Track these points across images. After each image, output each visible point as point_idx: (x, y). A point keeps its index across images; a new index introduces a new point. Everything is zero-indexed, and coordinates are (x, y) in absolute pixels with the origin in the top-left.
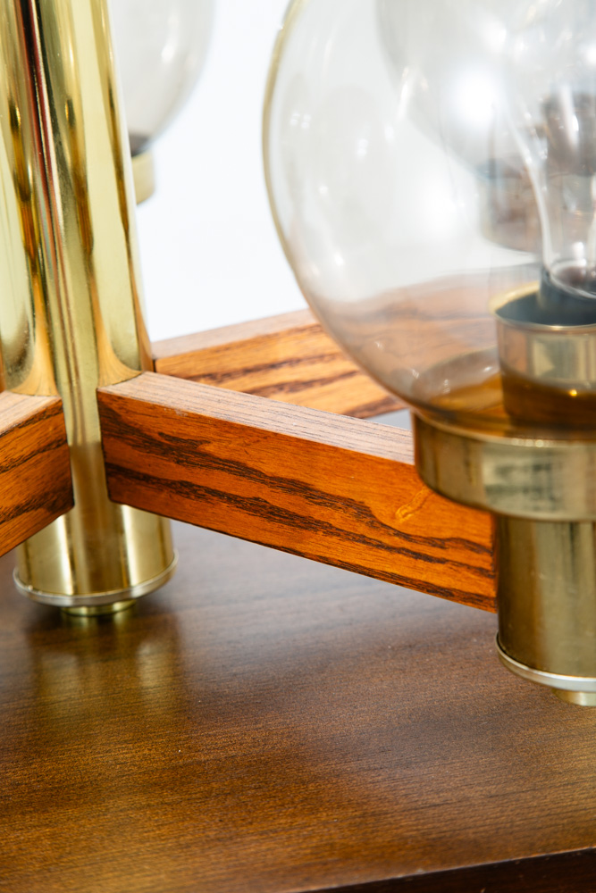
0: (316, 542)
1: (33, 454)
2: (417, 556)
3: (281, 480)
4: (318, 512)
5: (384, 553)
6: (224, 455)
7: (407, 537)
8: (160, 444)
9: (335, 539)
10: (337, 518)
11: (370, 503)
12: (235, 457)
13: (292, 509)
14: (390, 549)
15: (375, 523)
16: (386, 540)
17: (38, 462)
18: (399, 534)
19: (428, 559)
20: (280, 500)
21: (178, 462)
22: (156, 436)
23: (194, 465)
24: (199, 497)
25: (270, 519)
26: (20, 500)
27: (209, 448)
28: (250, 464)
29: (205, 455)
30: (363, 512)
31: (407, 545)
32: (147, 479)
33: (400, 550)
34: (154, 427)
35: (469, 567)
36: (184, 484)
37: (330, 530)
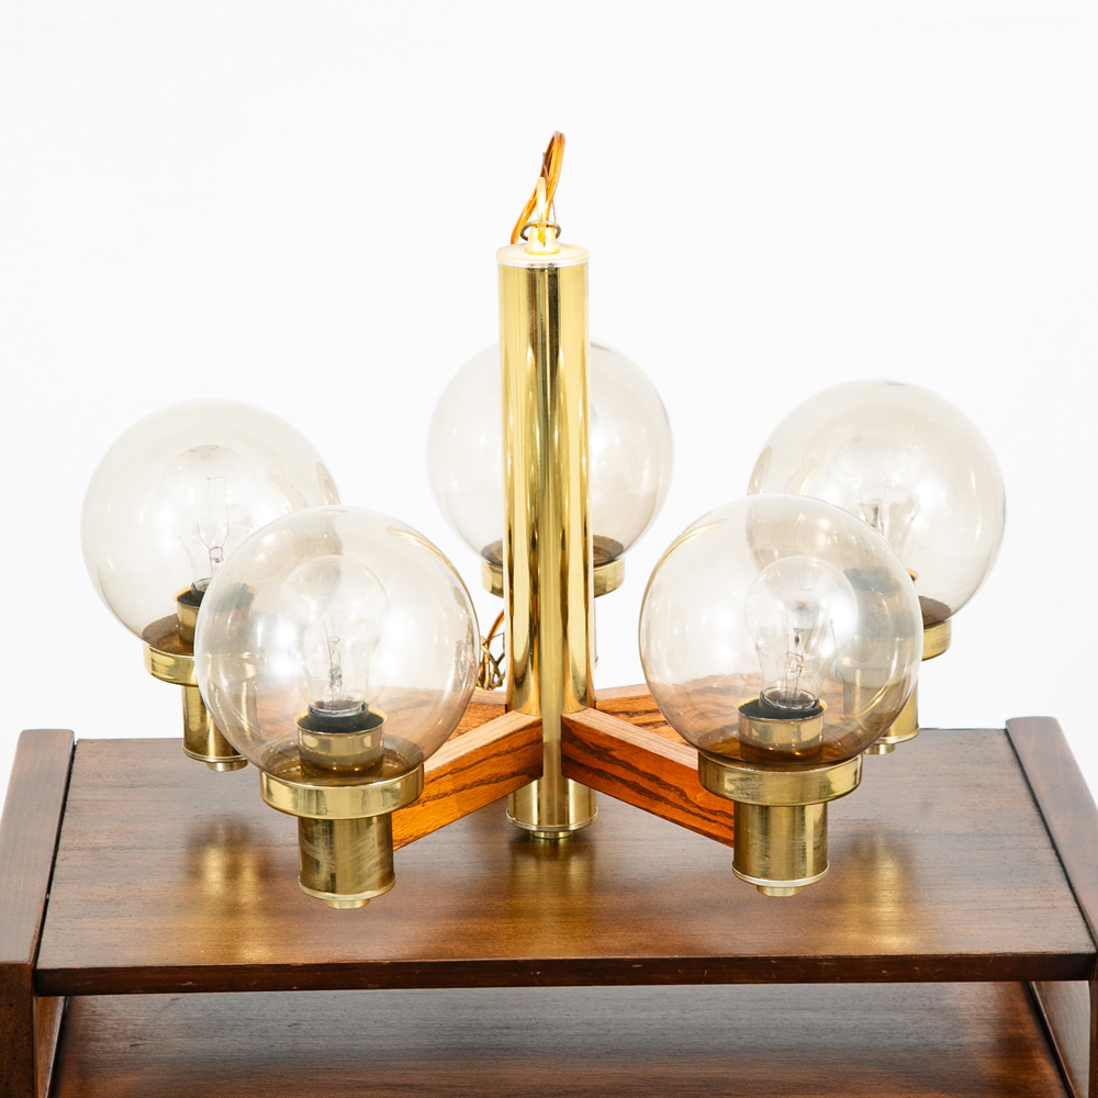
0: (661, 807)
1: (524, 746)
2: (705, 818)
3: (647, 774)
4: (663, 792)
5: (691, 816)
6: (621, 758)
7: (701, 808)
8: (590, 748)
9: (669, 806)
10: (671, 796)
11: (685, 790)
12: (627, 760)
13: (651, 789)
14: (693, 813)
15: (687, 801)
16: (692, 809)
18: (697, 807)
19: (709, 820)
20: (646, 784)
21: (598, 759)
22: (588, 743)
23: (606, 761)
24: (608, 778)
25: (640, 794)
26: (515, 769)
27: (614, 753)
28: (633, 764)
29: (612, 757)
30: (683, 794)
31: (701, 812)
32: (582, 766)
33: (697, 815)
34: (585, 736)
35: (726, 826)
36: (600, 771)
37: (667, 802)
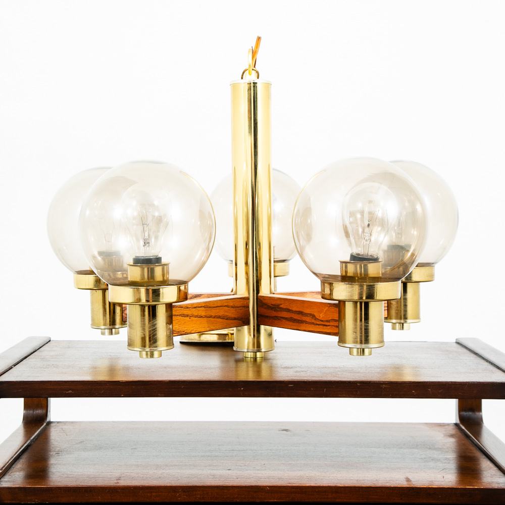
0: (304, 326)
2: (324, 325)
3: (297, 311)
4: (304, 318)
5: (317, 326)
6: (285, 307)
7: (322, 321)
8: (271, 307)
9: (307, 325)
10: (308, 319)
11: (315, 314)
12: (287, 307)
13: (299, 319)
14: (318, 325)
15: (316, 319)
16: (318, 323)
17: (241, 309)
18: (321, 321)
19: (326, 326)
20: (296, 317)
21: (275, 311)
22: (270, 305)
23: (278, 311)
24: (279, 319)
25: (294, 322)
27: (281, 306)
28: (290, 309)
29: (281, 308)
30: (313, 316)
31: (322, 323)
32: (267, 317)
33: (320, 325)
34: (270, 303)
35: (334, 326)
36: (275, 317)
37: (306, 322)
